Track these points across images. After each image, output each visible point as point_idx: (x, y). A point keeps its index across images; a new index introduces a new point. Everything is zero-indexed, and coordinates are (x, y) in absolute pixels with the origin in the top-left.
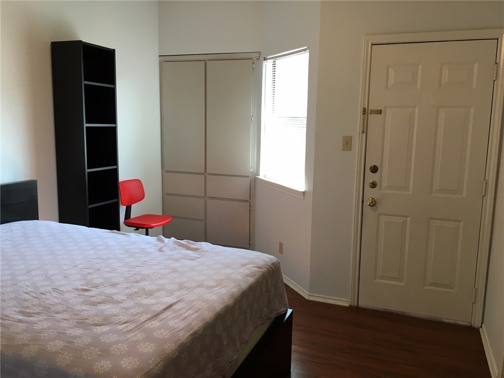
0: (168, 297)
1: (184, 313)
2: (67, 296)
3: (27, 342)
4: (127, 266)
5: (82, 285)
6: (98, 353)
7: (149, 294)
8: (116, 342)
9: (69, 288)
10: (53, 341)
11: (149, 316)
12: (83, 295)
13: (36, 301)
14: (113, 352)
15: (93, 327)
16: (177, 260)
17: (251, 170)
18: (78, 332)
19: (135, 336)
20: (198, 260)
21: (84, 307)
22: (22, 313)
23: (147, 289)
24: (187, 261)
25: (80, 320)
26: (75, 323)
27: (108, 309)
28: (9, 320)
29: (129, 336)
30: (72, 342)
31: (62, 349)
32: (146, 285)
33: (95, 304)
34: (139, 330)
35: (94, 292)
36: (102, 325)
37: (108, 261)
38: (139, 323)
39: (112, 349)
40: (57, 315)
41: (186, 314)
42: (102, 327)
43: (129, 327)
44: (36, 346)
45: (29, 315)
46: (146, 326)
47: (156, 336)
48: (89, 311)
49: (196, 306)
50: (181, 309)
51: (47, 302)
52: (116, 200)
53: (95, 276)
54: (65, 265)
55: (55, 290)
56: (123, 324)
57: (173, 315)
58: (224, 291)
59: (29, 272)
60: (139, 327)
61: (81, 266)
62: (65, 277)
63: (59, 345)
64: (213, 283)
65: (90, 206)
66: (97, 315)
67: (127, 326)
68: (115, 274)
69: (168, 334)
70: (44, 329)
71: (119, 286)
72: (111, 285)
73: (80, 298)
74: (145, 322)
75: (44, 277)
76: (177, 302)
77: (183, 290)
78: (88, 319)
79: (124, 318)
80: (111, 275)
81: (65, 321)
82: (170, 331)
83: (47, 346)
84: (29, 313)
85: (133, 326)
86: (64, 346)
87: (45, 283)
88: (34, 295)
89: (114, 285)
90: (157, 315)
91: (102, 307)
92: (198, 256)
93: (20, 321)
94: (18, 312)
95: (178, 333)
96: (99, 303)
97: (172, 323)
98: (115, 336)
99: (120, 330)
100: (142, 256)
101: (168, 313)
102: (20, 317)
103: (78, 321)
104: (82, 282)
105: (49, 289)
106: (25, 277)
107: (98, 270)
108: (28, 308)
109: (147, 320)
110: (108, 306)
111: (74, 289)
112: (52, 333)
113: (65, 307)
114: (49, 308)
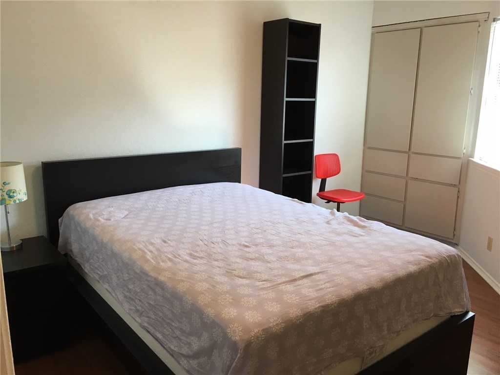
0: (313, 266)
1: (322, 285)
2: (230, 248)
3: (184, 279)
4: (291, 232)
5: (246, 242)
6: (231, 300)
7: (297, 260)
8: (248, 296)
9: (234, 242)
10: (201, 282)
11: (287, 279)
12: (242, 250)
13: (205, 248)
14: (242, 303)
15: (237, 278)
16: (339, 234)
17: (464, 151)
18: (224, 279)
19: (267, 294)
20: (361, 237)
21: (238, 260)
22: (191, 255)
23: (297, 255)
24: (349, 237)
25: (230, 270)
26: (224, 272)
27: (255, 266)
28: (179, 259)
29: (262, 293)
30: (215, 286)
31: (205, 291)
32: (299, 252)
33: (247, 259)
34: (273, 290)
35: (253, 249)
36: (244, 278)
37: (277, 225)
38: (275, 283)
39: (243, 300)
40: (214, 262)
41: (323, 286)
42: (243, 279)
43: (266, 285)
44: (189, 283)
45: (194, 257)
46: (280, 288)
47: (285, 299)
48: (240, 264)
49: (336, 280)
50: (319, 280)
51: (213, 250)
52: (310, 172)
53: (260, 236)
54: (242, 222)
55: (224, 242)
56: (262, 281)
57: (309, 284)
58: (374, 272)
59: (212, 224)
60: (275, 287)
61: (253, 226)
62: (237, 233)
63: (204, 286)
64: (364, 263)
65: (285, 175)
66: (244, 269)
67: (264, 284)
68: (277, 238)
69: (297, 300)
70: (200, 271)
71: (275, 248)
72: (268, 246)
73: (238, 251)
74: (281, 284)
75: (220, 230)
76: (319, 273)
77: (331, 264)
78: (235, 270)
79: (264, 277)
80: (274, 237)
81: (218, 268)
82: (300, 298)
83: (197, 285)
84: (195, 256)
85: (269, 285)
86: (208, 288)
87: (219, 235)
88: (206, 243)
89: (271, 246)
90: (295, 280)
91: (252, 263)
92: (363, 234)
93: (186, 261)
94: (188, 254)
95: (308, 302)
96: (252, 259)
97: (305, 291)
98: (250, 290)
99: (256, 286)
100: (309, 225)
101: (305, 281)
102: (188, 258)
103: (228, 270)
104: (247, 239)
105: (219, 240)
106: (207, 228)
107: (265, 231)
108: (197, 252)
109: (284, 283)
110: (257, 264)
111: (238, 244)
112: (203, 276)
113: (224, 256)
114: (211, 255)
